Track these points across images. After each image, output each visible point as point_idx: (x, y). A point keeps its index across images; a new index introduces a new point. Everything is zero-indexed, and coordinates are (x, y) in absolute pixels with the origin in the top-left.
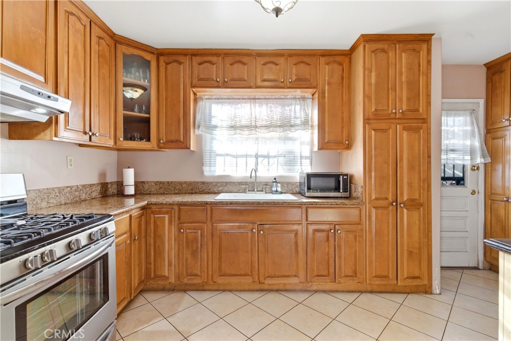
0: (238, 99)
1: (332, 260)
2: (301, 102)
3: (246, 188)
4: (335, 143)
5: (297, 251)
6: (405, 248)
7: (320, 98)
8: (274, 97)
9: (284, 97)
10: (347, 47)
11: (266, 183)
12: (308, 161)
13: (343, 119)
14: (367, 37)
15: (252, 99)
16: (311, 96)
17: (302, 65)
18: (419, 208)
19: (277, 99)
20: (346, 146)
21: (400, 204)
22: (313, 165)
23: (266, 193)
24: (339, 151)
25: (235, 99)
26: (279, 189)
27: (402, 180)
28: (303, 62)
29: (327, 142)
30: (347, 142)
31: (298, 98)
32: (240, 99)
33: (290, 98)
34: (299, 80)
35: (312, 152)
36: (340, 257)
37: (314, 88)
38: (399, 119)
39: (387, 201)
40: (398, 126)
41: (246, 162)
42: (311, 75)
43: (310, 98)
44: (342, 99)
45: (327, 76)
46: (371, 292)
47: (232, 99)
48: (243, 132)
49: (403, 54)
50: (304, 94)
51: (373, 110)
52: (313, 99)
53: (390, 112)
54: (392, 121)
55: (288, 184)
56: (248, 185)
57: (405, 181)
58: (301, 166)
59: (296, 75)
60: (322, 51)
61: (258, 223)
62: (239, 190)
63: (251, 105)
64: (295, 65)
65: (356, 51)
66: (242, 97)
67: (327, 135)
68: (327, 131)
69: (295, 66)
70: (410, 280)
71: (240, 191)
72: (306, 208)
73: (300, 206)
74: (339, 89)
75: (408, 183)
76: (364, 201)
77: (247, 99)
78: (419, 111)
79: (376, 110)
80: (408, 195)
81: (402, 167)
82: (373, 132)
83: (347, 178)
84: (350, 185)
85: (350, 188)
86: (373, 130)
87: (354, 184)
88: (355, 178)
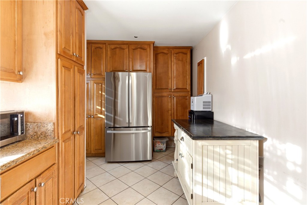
13: (15, 41)
18: (82, 132)
20: (18, 77)
21: (77, 131)
30: (21, 73)
38: (75, 61)
40: (76, 68)
54: (72, 62)
70: (80, 189)
76: (56, 137)
78: (82, 59)
80: (79, 123)
82: (63, 68)
83: (23, 117)
84: (26, 124)
85: (26, 128)
86: (63, 66)
87: (34, 123)
88: (34, 116)
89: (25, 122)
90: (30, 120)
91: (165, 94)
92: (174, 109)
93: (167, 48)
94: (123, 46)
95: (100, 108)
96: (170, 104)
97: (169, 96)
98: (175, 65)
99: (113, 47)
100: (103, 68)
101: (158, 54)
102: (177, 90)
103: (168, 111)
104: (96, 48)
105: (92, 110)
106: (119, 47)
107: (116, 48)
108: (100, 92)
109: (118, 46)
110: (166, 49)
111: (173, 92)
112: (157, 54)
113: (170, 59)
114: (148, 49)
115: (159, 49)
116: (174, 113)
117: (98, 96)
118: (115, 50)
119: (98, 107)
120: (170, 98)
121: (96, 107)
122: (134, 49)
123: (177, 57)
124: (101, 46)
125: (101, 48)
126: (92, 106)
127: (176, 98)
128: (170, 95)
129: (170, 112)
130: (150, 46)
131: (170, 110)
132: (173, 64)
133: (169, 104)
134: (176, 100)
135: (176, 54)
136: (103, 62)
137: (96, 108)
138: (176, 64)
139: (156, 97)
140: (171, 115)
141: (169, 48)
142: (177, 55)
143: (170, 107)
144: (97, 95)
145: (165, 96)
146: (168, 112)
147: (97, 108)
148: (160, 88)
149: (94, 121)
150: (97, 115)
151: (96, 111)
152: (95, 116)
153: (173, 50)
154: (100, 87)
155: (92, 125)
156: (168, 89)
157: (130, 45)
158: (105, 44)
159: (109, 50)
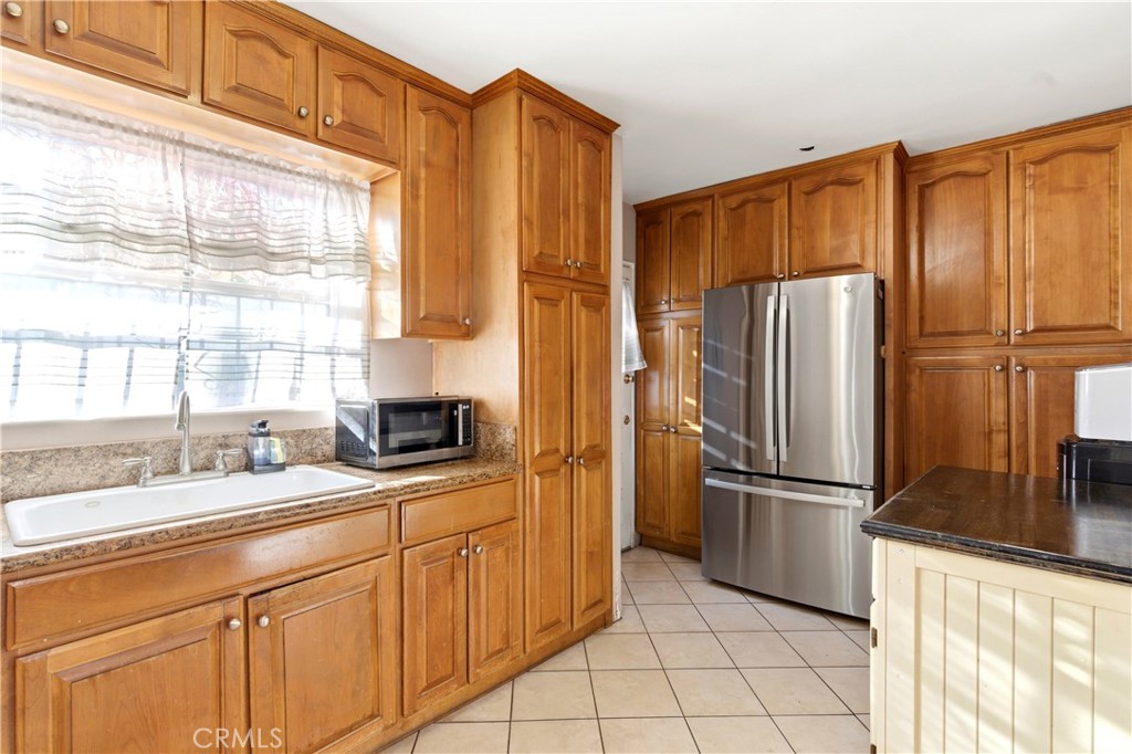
0: (101, 123)
1: (461, 628)
2: (344, 196)
3: (138, 468)
4: (442, 321)
5: (377, 640)
6: (584, 548)
7: (408, 197)
8: (255, 157)
9: (288, 167)
10: (470, 86)
11: (221, 440)
12: (356, 365)
13: (457, 260)
14: (525, 80)
15: (171, 141)
16: (368, 186)
17: (362, 89)
18: (600, 463)
19: (267, 166)
20: (464, 329)
21: (579, 458)
22: (371, 375)
23: (227, 474)
24: (430, 341)
25: (88, 120)
26: (279, 455)
27: (579, 410)
28: (363, 80)
29: (425, 318)
30: (467, 322)
31: (334, 182)
32: (111, 126)
33: (308, 175)
34: (351, 126)
35: (371, 341)
36: (478, 613)
37: (392, 163)
38: (574, 280)
39: (558, 455)
40: (574, 295)
41: (130, 367)
42: (384, 126)
43: (365, 190)
44: (457, 214)
45: (423, 142)
46: (528, 669)
47: (75, 117)
48: (127, 256)
49: (579, 146)
50: (349, 175)
51: (536, 252)
52: (372, 194)
53: (562, 263)
54: (563, 283)
55: (300, 435)
56: (145, 453)
57: (584, 410)
58: (333, 379)
59: (343, 111)
60: (411, 70)
61: (246, 591)
62: (103, 477)
63: (164, 161)
64: (340, 77)
65: (492, 104)
66: (125, 124)
67: (422, 298)
68: (422, 288)
69: (340, 83)
70: (591, 611)
71: (111, 481)
72: (400, 504)
73: (382, 502)
74: (450, 185)
75: (587, 414)
76: (520, 461)
77: (147, 135)
78: (599, 270)
79: (541, 253)
80: (588, 438)
81: (578, 381)
82: (536, 302)
83: (470, 409)
84: (476, 426)
85: (476, 433)
86: (537, 298)
87: (487, 424)
88: (488, 409)
89: (475, 421)
90: (483, 418)
91: (971, 356)
92: (1024, 425)
93: (982, 149)
94: (767, 192)
95: (694, 402)
96: (998, 404)
97: (993, 365)
98: (1031, 220)
99: (734, 201)
100: (703, 276)
101: (934, 183)
102: (1041, 337)
103: (990, 433)
104: (685, 217)
105: (672, 408)
106: (754, 197)
107: (742, 204)
108: (695, 353)
109: (751, 195)
110: (980, 153)
111: (1017, 346)
112: (928, 186)
113: (1001, 195)
114: (871, 180)
115: (940, 162)
116: (1024, 445)
117: (690, 367)
118: (740, 211)
119: (688, 400)
120: (1001, 375)
121: (683, 399)
122: (808, 194)
123: (1047, 178)
124: (697, 207)
125: (697, 214)
126: (672, 396)
127: (1038, 377)
128: (999, 361)
129: (999, 440)
130: (878, 163)
131: (999, 431)
132: (1020, 213)
133: (993, 402)
134: (1038, 386)
135: (1037, 163)
136: (704, 258)
137: (685, 404)
138: (1038, 209)
139: (921, 370)
140: (1009, 455)
141: (994, 148)
142: (1046, 166)
143: (998, 417)
144: (686, 362)
145: (971, 367)
146: (990, 440)
147: (688, 404)
148: (941, 329)
149: (677, 443)
150: (686, 425)
151: (683, 412)
152: (681, 429)
153: (1014, 149)
154: (695, 339)
155: (673, 456)
156: (990, 333)
157: (793, 183)
158: (711, 197)
159: (722, 213)
